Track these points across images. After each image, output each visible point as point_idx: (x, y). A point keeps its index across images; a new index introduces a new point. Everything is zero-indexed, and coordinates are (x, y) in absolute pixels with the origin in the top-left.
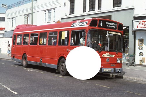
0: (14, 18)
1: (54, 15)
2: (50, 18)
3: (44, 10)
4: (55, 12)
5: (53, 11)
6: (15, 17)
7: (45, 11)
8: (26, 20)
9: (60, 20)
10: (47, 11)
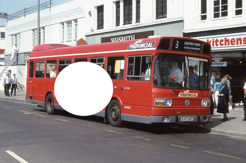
0: (18, 35)
1: (76, 29)
2: (70, 34)
3: (61, 23)
4: (76, 25)
5: (73, 23)
6: (19, 33)
7: (63, 24)
8: (36, 37)
9: (84, 38)
10: (65, 24)
